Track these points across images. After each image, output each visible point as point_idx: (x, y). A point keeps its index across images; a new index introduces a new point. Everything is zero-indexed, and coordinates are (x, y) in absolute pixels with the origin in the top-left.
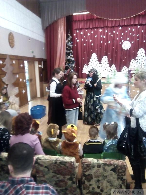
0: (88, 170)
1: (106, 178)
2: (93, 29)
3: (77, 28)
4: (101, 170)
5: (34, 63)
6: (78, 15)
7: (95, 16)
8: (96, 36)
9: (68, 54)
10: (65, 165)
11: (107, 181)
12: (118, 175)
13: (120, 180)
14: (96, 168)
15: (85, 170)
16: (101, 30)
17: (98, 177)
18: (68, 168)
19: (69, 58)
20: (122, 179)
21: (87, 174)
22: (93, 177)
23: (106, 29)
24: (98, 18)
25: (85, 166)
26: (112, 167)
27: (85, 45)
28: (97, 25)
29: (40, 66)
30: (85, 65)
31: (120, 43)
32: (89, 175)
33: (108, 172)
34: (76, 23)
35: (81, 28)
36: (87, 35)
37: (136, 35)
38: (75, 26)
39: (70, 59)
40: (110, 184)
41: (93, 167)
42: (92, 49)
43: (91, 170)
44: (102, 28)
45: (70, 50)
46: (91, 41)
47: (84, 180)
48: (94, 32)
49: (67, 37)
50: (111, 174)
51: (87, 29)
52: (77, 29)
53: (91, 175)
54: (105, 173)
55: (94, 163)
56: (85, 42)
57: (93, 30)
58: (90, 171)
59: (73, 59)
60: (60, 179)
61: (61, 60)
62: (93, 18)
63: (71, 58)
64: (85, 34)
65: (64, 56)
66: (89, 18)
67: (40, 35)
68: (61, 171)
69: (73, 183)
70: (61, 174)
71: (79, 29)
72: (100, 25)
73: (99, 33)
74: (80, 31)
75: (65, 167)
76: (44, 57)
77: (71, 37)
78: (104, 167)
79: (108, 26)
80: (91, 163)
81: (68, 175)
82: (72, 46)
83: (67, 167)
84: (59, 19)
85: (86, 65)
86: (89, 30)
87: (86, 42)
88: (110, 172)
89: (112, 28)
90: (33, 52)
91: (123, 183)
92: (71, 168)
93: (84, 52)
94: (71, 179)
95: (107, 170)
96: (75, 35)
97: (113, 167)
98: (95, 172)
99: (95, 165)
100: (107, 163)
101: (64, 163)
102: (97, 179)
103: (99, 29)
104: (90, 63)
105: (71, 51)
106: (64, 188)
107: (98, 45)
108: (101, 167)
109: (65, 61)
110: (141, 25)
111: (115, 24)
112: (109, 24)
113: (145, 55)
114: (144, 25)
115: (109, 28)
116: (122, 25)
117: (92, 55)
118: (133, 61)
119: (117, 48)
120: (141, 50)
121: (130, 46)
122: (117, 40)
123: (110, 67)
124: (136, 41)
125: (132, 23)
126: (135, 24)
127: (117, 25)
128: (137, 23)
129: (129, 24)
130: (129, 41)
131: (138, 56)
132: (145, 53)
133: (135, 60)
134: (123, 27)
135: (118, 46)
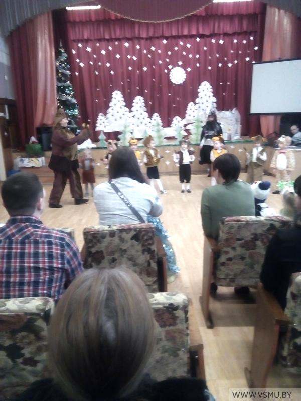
0: (96, 244)
1: (125, 254)
2: (112, 41)
3: (77, 38)
4: (116, 240)
6: (79, 11)
7: (114, 14)
8: (118, 56)
9: (61, 90)
11: (128, 258)
12: (143, 245)
13: (146, 253)
14: (108, 239)
15: (90, 245)
16: (127, 44)
17: (113, 253)
19: (65, 97)
20: (150, 251)
21: (95, 251)
22: (105, 254)
23: (136, 41)
24: (119, 18)
25: (90, 237)
26: (133, 233)
27: (97, 73)
28: (118, 33)
29: (1, 115)
30: (101, 114)
31: (166, 71)
32: (97, 252)
33: (127, 242)
34: (75, 27)
35: (86, 37)
36: (99, 54)
37: (194, 56)
38: (72, 34)
39: (67, 100)
40: (133, 263)
41: (104, 237)
42: (112, 82)
43: (100, 243)
44: (128, 39)
45: (65, 81)
47: (90, 262)
48: (114, 47)
49: (58, 54)
50: (133, 246)
51: (100, 40)
52: (78, 41)
53: (102, 252)
54: (123, 244)
56: (96, 67)
57: (111, 43)
59: (74, 101)
61: (48, 101)
62: (110, 19)
63: (69, 98)
64: (96, 51)
65: (54, 93)
66: (101, 18)
71: (82, 41)
72: (125, 34)
73: (124, 51)
74: (85, 44)
76: (10, 96)
77: (65, 55)
78: (120, 235)
79: (142, 36)
80: (98, 231)
82: (68, 72)
84: (36, 16)
85: (102, 116)
86: (104, 43)
87: (100, 66)
88: (130, 242)
89: (149, 41)
91: (152, 257)
93: (97, 86)
95: (126, 239)
96: (74, 52)
97: (135, 233)
98: (106, 246)
99: (107, 233)
100: (125, 228)
102: (111, 257)
103: (123, 42)
104: (110, 110)
105: (68, 83)
107: (123, 73)
108: (117, 235)
109: (56, 104)
110: (202, 36)
111: (154, 32)
112: (141, 32)
113: (212, 94)
114: (207, 36)
115: (143, 41)
116: (167, 35)
117: (113, 93)
118: (191, 105)
119: (160, 82)
120: (205, 85)
121: (185, 77)
122: (160, 65)
123: (149, 119)
124: (194, 67)
125: (186, 33)
126: (191, 34)
127: (159, 36)
128: (194, 32)
129: (180, 34)
130: (182, 68)
131: (200, 97)
132: (212, 91)
133: (195, 104)
134: (169, 39)
135: (163, 76)
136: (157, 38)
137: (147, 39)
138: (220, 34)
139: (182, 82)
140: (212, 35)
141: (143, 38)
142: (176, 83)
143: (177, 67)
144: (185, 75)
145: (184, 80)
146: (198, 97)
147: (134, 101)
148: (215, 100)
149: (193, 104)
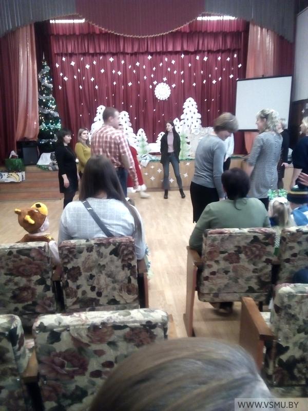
0: (72, 259)
1: (104, 270)
2: (97, 56)
3: (61, 52)
4: (94, 254)
6: (62, 24)
7: (98, 28)
8: (102, 71)
9: (44, 104)
10: (28, 255)
11: (106, 274)
12: (123, 260)
13: (126, 269)
14: (85, 254)
15: (66, 260)
16: (111, 59)
17: (90, 269)
18: (34, 260)
19: (47, 111)
20: (130, 267)
21: (71, 267)
22: (82, 270)
23: (121, 57)
24: (103, 32)
25: (65, 252)
26: (112, 247)
27: (81, 87)
28: (103, 48)
31: (151, 87)
32: (74, 268)
33: (106, 257)
34: (59, 41)
35: (70, 51)
36: (84, 68)
37: (179, 73)
38: (56, 47)
39: (49, 114)
40: (112, 280)
41: (81, 252)
42: (96, 96)
43: (77, 259)
44: (113, 55)
45: (48, 95)
46: (92, 79)
47: (66, 279)
48: (98, 61)
49: (40, 67)
50: (112, 261)
51: (84, 54)
52: (62, 55)
53: (78, 268)
54: (101, 259)
55: (81, 245)
56: (80, 82)
57: (95, 58)
58: (75, 260)
59: (57, 115)
60: (22, 285)
61: (30, 114)
62: (94, 33)
63: (52, 112)
64: (80, 65)
65: (36, 106)
66: (86, 32)
68: (21, 269)
69: (47, 288)
70: (22, 275)
71: (66, 55)
72: (110, 50)
73: (109, 66)
74: (68, 58)
75: (30, 259)
77: (48, 68)
78: (98, 249)
79: (126, 51)
80: (75, 246)
81: (36, 274)
82: (51, 86)
83: (33, 258)
84: (18, 28)
86: (88, 58)
87: (84, 81)
88: (109, 257)
89: (134, 56)
91: (133, 273)
92: (41, 260)
94: (42, 282)
95: (104, 254)
96: (57, 66)
97: (114, 247)
98: (83, 262)
99: (84, 248)
100: (104, 242)
101: (27, 252)
102: (89, 274)
103: (108, 56)
105: (51, 96)
107: (107, 88)
108: (94, 250)
109: (38, 117)
110: (186, 53)
111: (139, 48)
112: (126, 47)
113: (196, 111)
114: (192, 53)
115: (128, 57)
116: (152, 51)
117: (97, 108)
118: (176, 121)
119: (145, 97)
120: (190, 101)
121: (170, 93)
122: (145, 81)
123: (134, 134)
124: (179, 84)
125: (170, 49)
126: (175, 50)
127: (144, 51)
128: (179, 49)
129: (165, 50)
130: (167, 84)
131: (185, 113)
132: (197, 107)
133: (180, 120)
134: (154, 55)
135: (148, 91)
136: (142, 53)
137: (132, 54)
138: (204, 51)
139: (167, 98)
140: (196, 53)
141: (128, 54)
142: (161, 99)
143: (162, 83)
144: (170, 91)
145: (169, 96)
146: (183, 113)
148: (199, 116)
149: (178, 120)
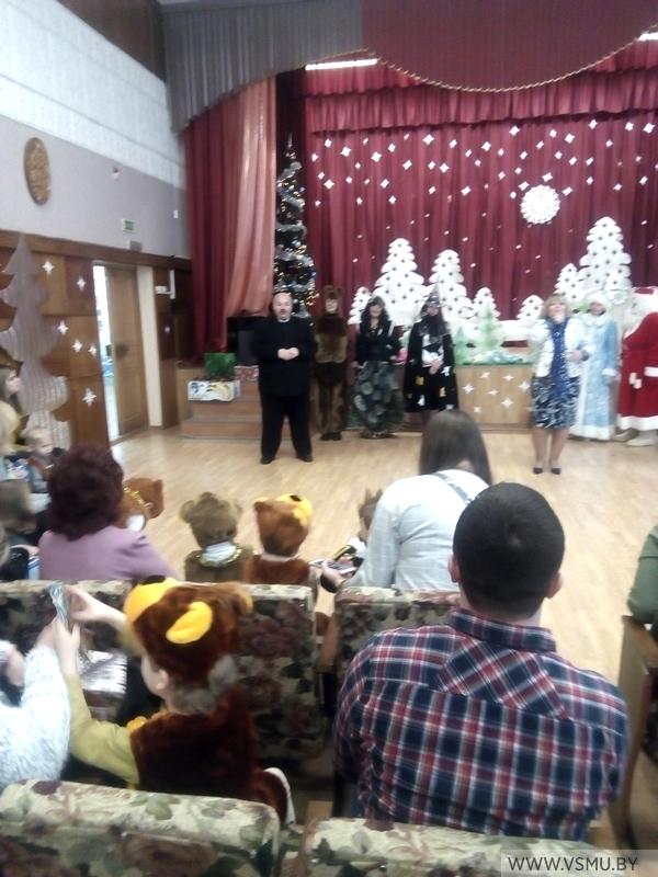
0: (361, 631)
2: (397, 132)
3: (324, 128)
5: (134, 275)
6: (330, 72)
7: (405, 75)
8: (407, 165)
9: (284, 239)
10: (271, 614)
14: (391, 622)
15: (349, 632)
16: (429, 139)
18: (282, 626)
19: (289, 256)
23: (450, 132)
24: (417, 84)
25: (349, 614)
27: (359, 201)
28: (411, 115)
29: (161, 290)
30: (362, 289)
31: (513, 195)
34: (320, 106)
35: (341, 126)
36: (367, 162)
37: (581, 162)
38: (315, 120)
39: (294, 261)
41: (381, 616)
42: (389, 219)
43: (373, 630)
44: (432, 128)
45: (294, 222)
46: (385, 184)
48: (401, 144)
49: (283, 163)
51: (371, 131)
52: (324, 135)
55: (382, 602)
56: (358, 190)
57: (394, 137)
58: (368, 633)
59: (310, 263)
60: (254, 673)
61: (256, 263)
62: (396, 86)
63: (299, 257)
64: (362, 154)
65: (269, 247)
66: (378, 85)
67: (164, 156)
68: (255, 641)
69: (304, 687)
70: (256, 652)
71: (333, 134)
72: (426, 119)
73: (422, 153)
74: (338, 139)
75: (273, 622)
76: (180, 252)
77: (297, 166)
78: (420, 615)
79: (462, 120)
80: (370, 602)
81: (284, 654)
82: (301, 203)
83: (281, 621)
84: (244, 88)
85: (364, 292)
86: (378, 138)
87: (367, 187)
89: (478, 130)
90: (129, 226)
92: (296, 627)
93: (357, 232)
94: (294, 671)
96: (315, 157)
99: (390, 609)
100: (434, 602)
101: (269, 607)
103: (421, 133)
104: (382, 281)
105: (300, 224)
106: (267, 711)
107: (416, 201)
108: (412, 616)
109: (272, 269)
110: (602, 116)
111: (492, 111)
112: (462, 112)
113: (620, 247)
114: (617, 116)
115: (464, 131)
116: (520, 117)
117: (391, 245)
118: (568, 273)
119: (498, 218)
120: (604, 226)
121: (558, 208)
122: (500, 183)
123: (468, 300)
124: (580, 187)
125: (564, 109)
126: (576, 112)
127: (502, 118)
128: (584, 108)
129: (551, 113)
130: (552, 187)
131: (591, 253)
132: (621, 238)
133: (579, 268)
134: (525, 126)
135: (506, 206)
136: (499, 122)
137: (474, 126)
138: (646, 112)
139: (549, 219)
140: (625, 115)
141: (465, 125)
142: (536, 222)
143: (541, 187)
144: (558, 202)
145: (554, 214)
146: (586, 253)
147: (437, 261)
148: (626, 259)
149: (574, 269)
